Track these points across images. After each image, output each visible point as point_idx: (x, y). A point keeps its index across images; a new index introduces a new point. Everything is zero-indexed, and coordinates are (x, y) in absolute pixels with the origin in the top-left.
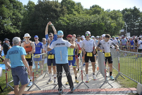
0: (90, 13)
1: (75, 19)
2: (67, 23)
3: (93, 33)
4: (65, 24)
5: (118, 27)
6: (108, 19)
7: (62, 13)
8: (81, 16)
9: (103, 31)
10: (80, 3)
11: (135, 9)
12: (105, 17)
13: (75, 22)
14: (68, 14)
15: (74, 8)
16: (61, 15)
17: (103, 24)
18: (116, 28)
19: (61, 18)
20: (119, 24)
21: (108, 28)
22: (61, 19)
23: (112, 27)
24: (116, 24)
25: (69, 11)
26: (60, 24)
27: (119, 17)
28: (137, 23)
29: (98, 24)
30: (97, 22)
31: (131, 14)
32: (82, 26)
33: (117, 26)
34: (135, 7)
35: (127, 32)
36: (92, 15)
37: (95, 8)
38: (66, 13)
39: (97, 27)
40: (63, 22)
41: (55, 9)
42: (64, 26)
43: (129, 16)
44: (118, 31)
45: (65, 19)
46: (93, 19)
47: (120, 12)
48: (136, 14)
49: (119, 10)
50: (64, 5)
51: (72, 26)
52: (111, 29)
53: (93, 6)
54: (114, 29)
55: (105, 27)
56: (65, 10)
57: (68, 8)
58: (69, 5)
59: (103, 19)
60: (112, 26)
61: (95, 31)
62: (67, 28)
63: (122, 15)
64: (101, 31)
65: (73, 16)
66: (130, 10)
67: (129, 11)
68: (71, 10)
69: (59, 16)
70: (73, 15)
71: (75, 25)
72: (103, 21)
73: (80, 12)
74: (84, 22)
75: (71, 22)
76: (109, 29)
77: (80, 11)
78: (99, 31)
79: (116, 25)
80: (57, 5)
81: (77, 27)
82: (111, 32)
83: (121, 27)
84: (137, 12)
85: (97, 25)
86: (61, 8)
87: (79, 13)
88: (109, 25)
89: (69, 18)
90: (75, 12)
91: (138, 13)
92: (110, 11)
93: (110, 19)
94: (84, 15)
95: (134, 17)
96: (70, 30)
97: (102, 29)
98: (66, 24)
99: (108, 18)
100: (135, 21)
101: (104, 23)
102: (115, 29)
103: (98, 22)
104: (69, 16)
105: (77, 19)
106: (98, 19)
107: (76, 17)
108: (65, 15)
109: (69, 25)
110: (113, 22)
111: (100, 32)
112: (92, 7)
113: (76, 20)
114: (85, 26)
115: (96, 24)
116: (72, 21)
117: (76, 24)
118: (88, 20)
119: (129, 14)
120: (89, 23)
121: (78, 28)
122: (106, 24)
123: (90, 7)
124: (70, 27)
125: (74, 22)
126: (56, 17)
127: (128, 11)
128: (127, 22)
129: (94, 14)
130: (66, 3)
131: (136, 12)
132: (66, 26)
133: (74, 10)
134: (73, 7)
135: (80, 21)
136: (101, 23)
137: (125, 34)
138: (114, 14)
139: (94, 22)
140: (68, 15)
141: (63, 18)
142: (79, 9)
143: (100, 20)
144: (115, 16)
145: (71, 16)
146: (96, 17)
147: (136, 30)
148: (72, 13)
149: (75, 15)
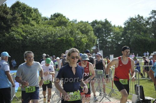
0: (53, 24)
1: (34, 31)
2: (22, 36)
3: (60, 51)
4: (19, 37)
5: (90, 43)
6: (78, 33)
7: (15, 22)
8: (42, 27)
10: (37, 9)
11: (107, 22)
12: (74, 30)
13: (35, 35)
14: (23, 23)
15: (31, 17)
16: (13, 24)
17: (72, 39)
18: (88, 44)
19: (13, 29)
20: (91, 39)
21: (78, 44)
22: (13, 31)
23: (83, 43)
24: (88, 40)
25: (24, 20)
26: (13, 38)
27: (90, 30)
28: (110, 39)
29: (66, 39)
30: (65, 36)
31: (102, 27)
32: (45, 40)
33: (89, 42)
34: (106, 20)
35: (99, 49)
36: (57, 27)
37: (59, 18)
38: (21, 22)
39: (64, 42)
40: (16, 34)
41: (3, 16)
42: (19, 40)
43: (100, 30)
44: (90, 48)
45: (20, 30)
46: (59, 32)
47: (89, 24)
48: (108, 28)
49: (88, 22)
50: (17, 12)
51: (30, 40)
52: (82, 45)
53: (54, 14)
54: (85, 45)
55: (75, 43)
56: (18, 18)
57: (22, 16)
58: (24, 11)
59: (71, 32)
60: (83, 41)
61: (62, 48)
62: (23, 42)
63: (91, 28)
65: (30, 27)
66: (101, 23)
68: (27, 19)
69: (11, 27)
70: (30, 25)
71: (34, 39)
72: (72, 35)
73: (40, 22)
74: (47, 36)
75: (29, 35)
76: (80, 45)
77: (39, 21)
78: (68, 47)
79: (87, 41)
80: (6, 11)
81: (38, 42)
82: (82, 49)
83: (93, 44)
84: (109, 25)
85: (65, 41)
86: (12, 15)
87: (38, 23)
88: (80, 41)
89: (25, 30)
90: (33, 22)
92: (77, 22)
93: (80, 33)
94: (45, 26)
95: (105, 31)
96: (27, 46)
98: (21, 38)
99: (77, 32)
100: (106, 36)
101: (73, 37)
102: (86, 46)
103: (66, 37)
104: (25, 27)
105: (37, 31)
106: (66, 32)
107: (35, 28)
108: (19, 25)
109: (26, 38)
110: (84, 37)
112: (54, 16)
113: (35, 33)
114: (49, 42)
115: (64, 39)
116: (30, 34)
117: (36, 38)
118: (52, 33)
119: (100, 28)
120: (55, 37)
121: (40, 43)
123: (51, 16)
124: (27, 41)
125: (33, 36)
126: (6, 27)
127: (98, 24)
128: (98, 37)
129: (59, 26)
130: (20, 9)
131: (107, 25)
132: (21, 40)
133: (31, 19)
134: (30, 15)
135: (42, 34)
136: (69, 37)
138: (84, 27)
139: (61, 35)
140: (23, 26)
141: (16, 29)
142: (37, 17)
143: (68, 33)
144: (85, 30)
145: (28, 27)
146: (63, 29)
147: (108, 47)
148: (28, 23)
149: (33, 25)
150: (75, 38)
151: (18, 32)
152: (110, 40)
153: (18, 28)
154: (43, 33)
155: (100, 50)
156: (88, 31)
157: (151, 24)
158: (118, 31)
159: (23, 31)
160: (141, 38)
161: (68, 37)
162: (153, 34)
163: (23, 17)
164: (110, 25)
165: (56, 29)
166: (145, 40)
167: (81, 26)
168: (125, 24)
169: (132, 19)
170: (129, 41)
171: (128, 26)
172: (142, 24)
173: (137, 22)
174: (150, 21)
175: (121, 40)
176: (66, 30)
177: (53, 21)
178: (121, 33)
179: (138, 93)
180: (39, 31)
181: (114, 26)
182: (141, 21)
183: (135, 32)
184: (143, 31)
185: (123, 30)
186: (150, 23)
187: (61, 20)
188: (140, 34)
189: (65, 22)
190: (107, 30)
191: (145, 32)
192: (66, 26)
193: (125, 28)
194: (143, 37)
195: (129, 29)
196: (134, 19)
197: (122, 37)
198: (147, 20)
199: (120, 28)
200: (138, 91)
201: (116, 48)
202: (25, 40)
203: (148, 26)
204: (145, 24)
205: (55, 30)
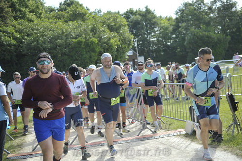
0: (63, 18)
1: (33, 30)
2: (15, 38)
3: (77, 60)
4: (10, 41)
5: (123, 46)
6: (104, 31)
7: (1, 17)
8: (47, 23)
9: (97, 54)
11: (148, 11)
12: (97, 26)
13: (35, 36)
14: (15, 18)
15: (27, 7)
17: (96, 40)
18: (120, 48)
20: (125, 40)
21: (104, 49)
23: (113, 47)
24: (119, 41)
25: (16, 13)
27: (123, 26)
29: (85, 42)
30: (84, 36)
31: (141, 19)
32: (52, 45)
33: (122, 44)
34: (146, 8)
35: (138, 55)
36: (71, 23)
37: (72, 8)
38: (11, 16)
39: (83, 46)
40: (5, 36)
42: (10, 45)
43: (139, 24)
44: (124, 53)
45: (10, 29)
46: (74, 31)
47: (121, 15)
48: (150, 21)
49: (119, 13)
51: (29, 44)
52: (111, 49)
53: (65, 2)
54: (116, 50)
55: (100, 47)
56: (6, 9)
57: (12, 6)
59: (93, 30)
60: (112, 44)
61: (81, 56)
63: (124, 22)
64: (93, 54)
65: (27, 23)
66: (139, 12)
67: (137, 13)
68: (20, 11)
70: (26, 20)
71: (35, 43)
72: (95, 34)
73: (42, 15)
74: (56, 38)
75: (26, 37)
76: (107, 50)
77: (41, 13)
78: (88, 54)
79: (119, 43)
81: (41, 48)
83: (128, 47)
84: (152, 16)
85: (83, 44)
87: (39, 17)
88: (107, 43)
89: (20, 29)
90: (31, 16)
91: (154, 18)
92: (102, 13)
93: (107, 30)
94: (51, 21)
95: (146, 25)
96: (24, 55)
97: (94, 51)
98: (13, 42)
99: (102, 29)
100: (150, 34)
101: (97, 38)
102: (118, 51)
103: (86, 38)
104: (19, 24)
105: (37, 30)
106: (85, 30)
107: (35, 25)
108: (8, 21)
109: (22, 42)
110: (113, 37)
111: (91, 57)
112: (64, 4)
113: (36, 34)
114: (59, 46)
115: (82, 42)
116: (28, 35)
117: (38, 41)
118: (63, 33)
119: (138, 20)
120: (68, 38)
122: (100, 41)
123: (60, 4)
124: (24, 47)
125: (32, 38)
127: (136, 15)
128: (136, 35)
129: (73, 21)
131: (149, 16)
132: (14, 45)
133: (27, 10)
134: (26, 4)
136: (90, 38)
137: (136, 60)
138: (113, 21)
139: (77, 36)
140: (14, 22)
141: (4, 27)
142: (37, 7)
143: (89, 32)
144: (115, 25)
145: (24, 25)
146: (80, 26)
147: (152, 51)
148: (23, 17)
149: (31, 21)
150: (100, 39)
151: (8, 33)
152: (155, 39)
153: (7, 26)
154: (48, 33)
155: (140, 55)
156: (120, 27)
157: (216, 11)
158: (167, 24)
159: (16, 31)
160: (201, 34)
161: (88, 37)
162: (220, 27)
163: (14, 8)
164: (154, 17)
165: (69, 25)
166: (207, 37)
167: (108, 19)
168: (177, 13)
169: (186, 5)
170: (184, 39)
171: (182, 17)
172: (203, 11)
173: (195, 9)
174: (214, 7)
175: (171, 39)
176: (84, 26)
177: (64, 12)
178: (171, 28)
179: (194, 118)
180: (41, 30)
181: (161, 17)
182: (201, 7)
183: (192, 25)
184: (204, 23)
185: (174, 23)
186: (215, 9)
187: (75, 10)
188: (200, 28)
189: (83, 13)
190: (149, 23)
191: (208, 24)
192: (84, 20)
193: (177, 19)
194: (204, 32)
195: (183, 21)
196: (190, 5)
197: (172, 33)
198: (209, 5)
199: (170, 19)
200: (194, 115)
201: (164, 51)
202: (19, 46)
203: (212, 15)
204: (207, 12)
205: (67, 27)
